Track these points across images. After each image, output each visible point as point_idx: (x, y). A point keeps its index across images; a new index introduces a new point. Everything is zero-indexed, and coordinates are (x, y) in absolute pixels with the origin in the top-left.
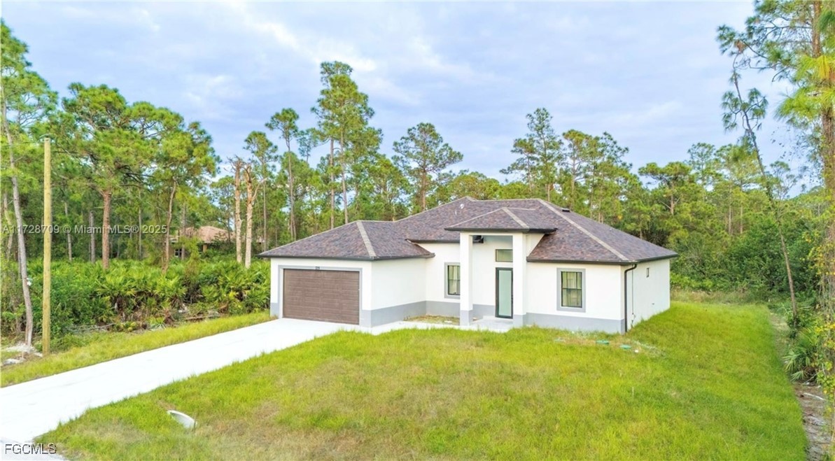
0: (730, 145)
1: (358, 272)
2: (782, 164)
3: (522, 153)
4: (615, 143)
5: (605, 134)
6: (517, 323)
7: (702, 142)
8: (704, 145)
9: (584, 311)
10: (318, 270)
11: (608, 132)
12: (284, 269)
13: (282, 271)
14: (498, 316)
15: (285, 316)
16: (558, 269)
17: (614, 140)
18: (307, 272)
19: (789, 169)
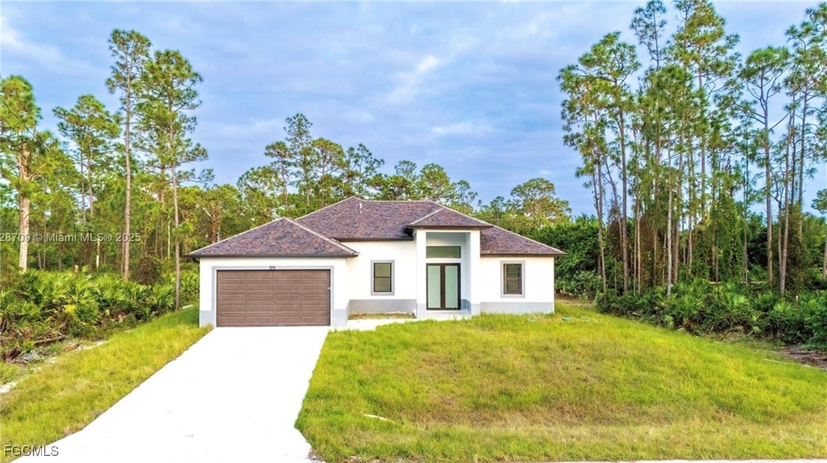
0: (433, 164)
1: (329, 270)
2: (465, 183)
3: (272, 157)
4: (370, 154)
5: (361, 145)
6: (475, 311)
7: (407, 160)
8: (407, 163)
9: (524, 297)
10: (272, 270)
11: (363, 144)
12: (218, 271)
13: (216, 272)
14: (428, 309)
15: (218, 325)
16: (501, 262)
17: (370, 152)
18: (252, 273)
19: (469, 188)
